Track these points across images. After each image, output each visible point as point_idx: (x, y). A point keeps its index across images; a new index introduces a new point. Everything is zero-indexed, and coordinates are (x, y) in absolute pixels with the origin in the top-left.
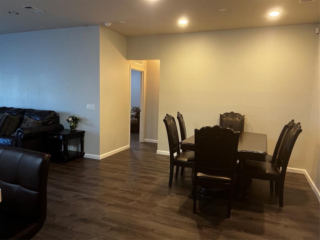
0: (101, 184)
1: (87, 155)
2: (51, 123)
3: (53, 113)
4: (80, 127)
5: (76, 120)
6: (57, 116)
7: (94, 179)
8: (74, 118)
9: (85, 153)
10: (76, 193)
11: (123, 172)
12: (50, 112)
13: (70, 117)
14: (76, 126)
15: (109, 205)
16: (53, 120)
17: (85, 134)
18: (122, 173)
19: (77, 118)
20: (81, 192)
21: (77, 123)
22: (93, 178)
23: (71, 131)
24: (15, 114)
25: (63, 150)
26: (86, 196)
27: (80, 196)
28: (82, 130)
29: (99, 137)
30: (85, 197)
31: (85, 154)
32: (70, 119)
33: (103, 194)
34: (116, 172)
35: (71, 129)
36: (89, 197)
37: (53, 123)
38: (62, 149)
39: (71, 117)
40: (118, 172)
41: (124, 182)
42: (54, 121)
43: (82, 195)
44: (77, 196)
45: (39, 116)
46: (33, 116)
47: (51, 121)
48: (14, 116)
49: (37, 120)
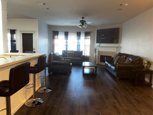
0: (135, 104)
5: (149, 63)
6: (141, 59)
7: (137, 100)
12: (137, 57)
13: (146, 61)
16: (138, 62)
20: (119, 102)
30: (116, 105)
35: (146, 68)
44: (114, 103)
45: (131, 59)
46: (130, 58)
47: (136, 62)
48: (124, 58)
49: (130, 60)
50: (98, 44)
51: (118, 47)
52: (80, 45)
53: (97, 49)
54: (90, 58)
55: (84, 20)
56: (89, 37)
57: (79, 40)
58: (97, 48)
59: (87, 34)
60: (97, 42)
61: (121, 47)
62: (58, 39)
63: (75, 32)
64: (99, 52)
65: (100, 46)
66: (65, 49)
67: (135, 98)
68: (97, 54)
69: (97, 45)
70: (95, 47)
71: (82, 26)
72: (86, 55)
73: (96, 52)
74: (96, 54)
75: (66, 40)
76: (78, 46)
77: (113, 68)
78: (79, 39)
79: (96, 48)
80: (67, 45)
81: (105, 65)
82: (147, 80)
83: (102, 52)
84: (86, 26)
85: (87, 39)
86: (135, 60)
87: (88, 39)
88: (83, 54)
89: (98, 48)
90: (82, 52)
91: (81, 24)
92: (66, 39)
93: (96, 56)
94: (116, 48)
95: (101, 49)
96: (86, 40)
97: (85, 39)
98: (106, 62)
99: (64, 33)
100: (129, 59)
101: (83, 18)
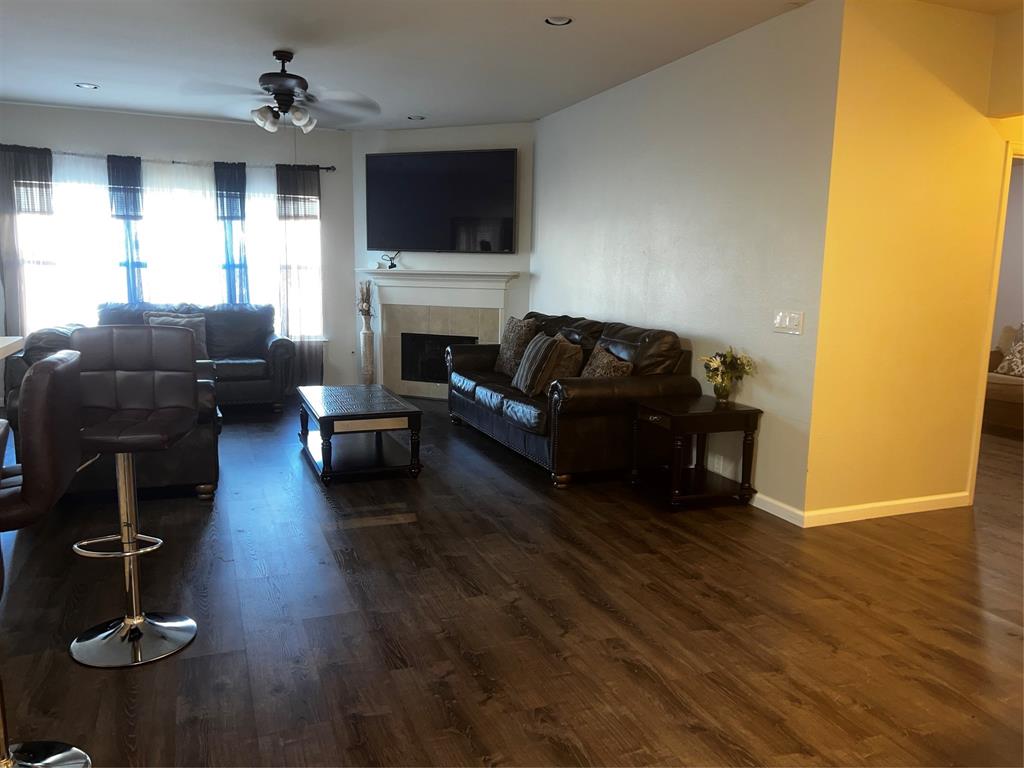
0: (730, 626)
1: (762, 501)
2: (659, 370)
3: (668, 339)
4: (749, 395)
5: (734, 367)
6: (683, 348)
7: (726, 598)
8: (728, 360)
9: (756, 492)
10: (620, 633)
11: (862, 605)
12: (660, 335)
13: (717, 354)
14: (735, 389)
15: (695, 729)
16: (667, 363)
17: (763, 422)
18: (852, 607)
19: (736, 359)
20: (640, 634)
21: (741, 378)
22: (721, 593)
23: (718, 404)
24: (577, 337)
25: (693, 467)
26: (642, 654)
27: (625, 647)
28: (755, 404)
29: (805, 439)
30: (639, 657)
31: (758, 496)
32: (716, 363)
33: (708, 670)
34: (830, 597)
35: (718, 398)
36: (649, 665)
37: (668, 372)
38: (691, 463)
39: (721, 356)
40: (836, 599)
41: (830, 648)
42: (669, 366)
43: (635, 645)
44: (616, 643)
45: (627, 347)
46: (615, 344)
47: (659, 364)
48: (574, 342)
49: (620, 359)
50: (377, 259)
51: (516, 276)
52: (243, 266)
53: (374, 290)
54: (331, 360)
55: (290, 68)
56: (313, 205)
57: (236, 223)
58: (377, 283)
59: (294, 181)
60: (373, 244)
61: (531, 277)
62: (46, 210)
63: (197, 164)
64: (389, 310)
65: (399, 268)
66: (121, 298)
67: (709, 587)
68: (378, 325)
69: (373, 266)
70: (361, 278)
71: (276, 116)
72: (295, 337)
73: (367, 313)
74: (368, 327)
75: (121, 222)
76: (230, 267)
77: (524, 412)
78: (231, 218)
79: (370, 282)
80: (134, 267)
81: (446, 397)
82: (721, 466)
83: (409, 311)
84: (310, 121)
85: (297, 217)
86: (652, 351)
87: (306, 217)
88: (278, 333)
89: (383, 282)
90: (266, 314)
91: (274, 105)
92: (126, 217)
93: (370, 339)
94: (503, 285)
95: (403, 294)
96: (291, 222)
97: (284, 216)
98: (456, 378)
99: (104, 162)
100: (608, 350)
101: (284, 56)
